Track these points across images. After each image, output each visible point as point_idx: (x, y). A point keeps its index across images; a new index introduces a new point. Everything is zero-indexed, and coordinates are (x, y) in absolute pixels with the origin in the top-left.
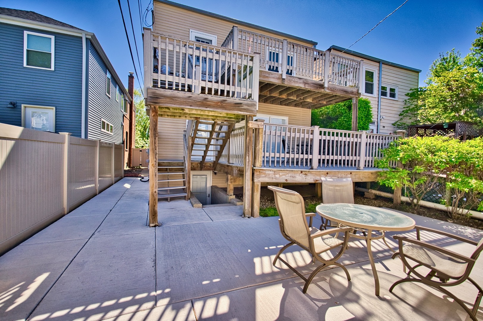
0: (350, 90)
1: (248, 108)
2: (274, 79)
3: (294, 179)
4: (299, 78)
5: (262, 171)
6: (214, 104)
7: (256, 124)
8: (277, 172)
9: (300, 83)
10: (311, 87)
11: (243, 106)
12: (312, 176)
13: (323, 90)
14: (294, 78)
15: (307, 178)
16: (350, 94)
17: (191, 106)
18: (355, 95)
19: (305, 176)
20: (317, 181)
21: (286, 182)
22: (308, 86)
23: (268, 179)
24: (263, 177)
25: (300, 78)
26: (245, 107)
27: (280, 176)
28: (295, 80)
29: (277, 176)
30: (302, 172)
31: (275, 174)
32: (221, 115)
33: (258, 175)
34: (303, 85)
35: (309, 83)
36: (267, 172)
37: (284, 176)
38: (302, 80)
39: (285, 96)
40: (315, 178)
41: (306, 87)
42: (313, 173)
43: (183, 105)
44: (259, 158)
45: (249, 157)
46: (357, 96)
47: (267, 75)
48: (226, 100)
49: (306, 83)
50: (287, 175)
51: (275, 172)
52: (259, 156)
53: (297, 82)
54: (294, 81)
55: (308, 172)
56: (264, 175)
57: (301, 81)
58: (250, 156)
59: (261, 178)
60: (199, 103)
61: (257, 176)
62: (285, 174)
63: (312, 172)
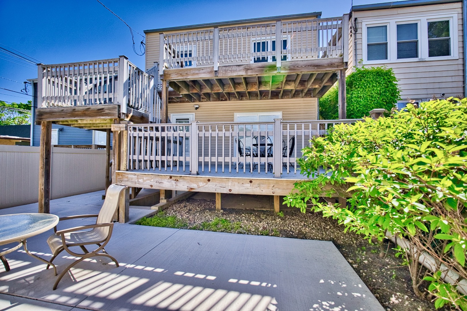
0: (326, 63)
1: (109, 112)
2: (205, 74)
3: (161, 185)
4: (237, 66)
5: (125, 175)
6: (81, 113)
7: (118, 127)
8: (141, 176)
9: (240, 71)
10: (255, 72)
11: (104, 111)
12: (185, 183)
13: (275, 72)
14: (232, 67)
15: (178, 184)
16: (326, 68)
17: (63, 118)
18: (338, 66)
19: (175, 182)
20: (191, 189)
21: (151, 188)
22: (252, 72)
23: (130, 183)
24: (125, 181)
25: (239, 66)
26: (107, 111)
27: (144, 181)
28: (233, 69)
29: (141, 180)
30: (171, 177)
31: (138, 179)
32: (106, 122)
33: (120, 178)
34: (244, 72)
35: (252, 67)
36: (129, 176)
37: (148, 181)
38: (243, 67)
39: (256, 88)
40: (189, 186)
41: (249, 74)
42: (187, 179)
43: (57, 118)
44: (123, 161)
45: (114, 160)
46: (342, 68)
47: (197, 72)
48: (90, 108)
49: (248, 69)
50: (152, 180)
51: (138, 176)
52: (123, 159)
53: (236, 71)
54: (231, 71)
55: (179, 177)
56: (126, 179)
57: (241, 68)
58: (116, 159)
59: (123, 182)
60: (69, 115)
61: (120, 180)
62: (150, 178)
63: (185, 178)
